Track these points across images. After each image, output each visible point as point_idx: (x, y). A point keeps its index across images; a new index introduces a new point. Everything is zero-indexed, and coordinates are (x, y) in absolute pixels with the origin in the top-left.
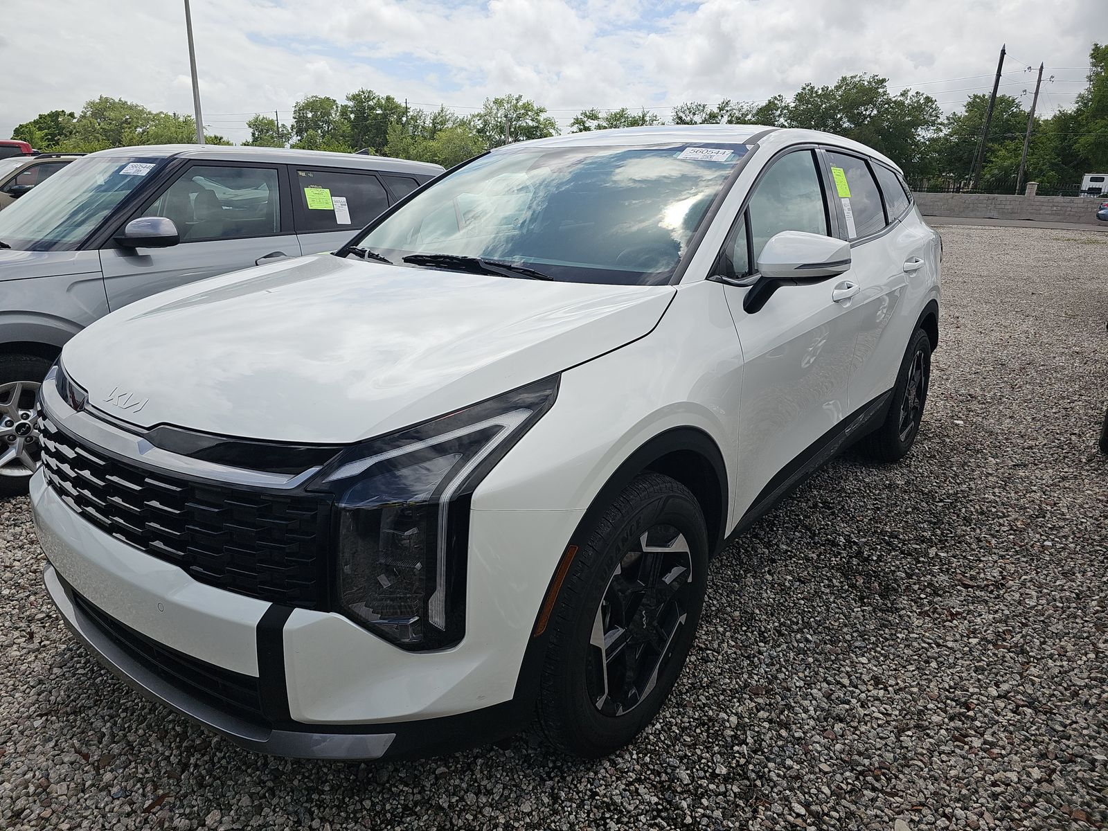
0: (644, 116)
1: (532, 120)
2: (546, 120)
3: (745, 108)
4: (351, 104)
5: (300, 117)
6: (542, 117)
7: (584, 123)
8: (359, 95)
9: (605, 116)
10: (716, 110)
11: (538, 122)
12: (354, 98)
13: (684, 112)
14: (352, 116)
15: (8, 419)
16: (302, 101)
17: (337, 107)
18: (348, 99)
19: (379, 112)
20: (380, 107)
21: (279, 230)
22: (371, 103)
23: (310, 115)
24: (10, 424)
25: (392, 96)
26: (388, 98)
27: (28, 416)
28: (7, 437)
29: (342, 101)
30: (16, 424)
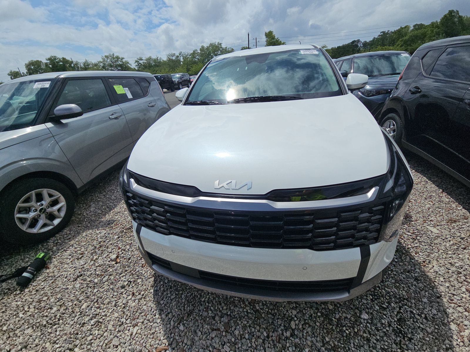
0: (157, 58)
1: (121, 62)
2: (126, 61)
3: (186, 54)
4: (48, 61)
5: (28, 69)
6: (124, 60)
7: (139, 62)
8: (51, 58)
9: (145, 59)
10: (178, 55)
11: (123, 62)
12: (49, 59)
13: (170, 56)
14: (51, 66)
15: (34, 209)
16: (27, 62)
17: (43, 63)
18: (47, 60)
19: (61, 63)
20: (61, 61)
21: (110, 104)
22: (57, 60)
23: (32, 67)
24: (36, 210)
25: (64, 57)
26: (63, 58)
27: (42, 205)
28: (36, 217)
29: (44, 61)
30: (38, 210)
